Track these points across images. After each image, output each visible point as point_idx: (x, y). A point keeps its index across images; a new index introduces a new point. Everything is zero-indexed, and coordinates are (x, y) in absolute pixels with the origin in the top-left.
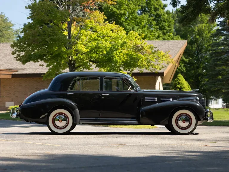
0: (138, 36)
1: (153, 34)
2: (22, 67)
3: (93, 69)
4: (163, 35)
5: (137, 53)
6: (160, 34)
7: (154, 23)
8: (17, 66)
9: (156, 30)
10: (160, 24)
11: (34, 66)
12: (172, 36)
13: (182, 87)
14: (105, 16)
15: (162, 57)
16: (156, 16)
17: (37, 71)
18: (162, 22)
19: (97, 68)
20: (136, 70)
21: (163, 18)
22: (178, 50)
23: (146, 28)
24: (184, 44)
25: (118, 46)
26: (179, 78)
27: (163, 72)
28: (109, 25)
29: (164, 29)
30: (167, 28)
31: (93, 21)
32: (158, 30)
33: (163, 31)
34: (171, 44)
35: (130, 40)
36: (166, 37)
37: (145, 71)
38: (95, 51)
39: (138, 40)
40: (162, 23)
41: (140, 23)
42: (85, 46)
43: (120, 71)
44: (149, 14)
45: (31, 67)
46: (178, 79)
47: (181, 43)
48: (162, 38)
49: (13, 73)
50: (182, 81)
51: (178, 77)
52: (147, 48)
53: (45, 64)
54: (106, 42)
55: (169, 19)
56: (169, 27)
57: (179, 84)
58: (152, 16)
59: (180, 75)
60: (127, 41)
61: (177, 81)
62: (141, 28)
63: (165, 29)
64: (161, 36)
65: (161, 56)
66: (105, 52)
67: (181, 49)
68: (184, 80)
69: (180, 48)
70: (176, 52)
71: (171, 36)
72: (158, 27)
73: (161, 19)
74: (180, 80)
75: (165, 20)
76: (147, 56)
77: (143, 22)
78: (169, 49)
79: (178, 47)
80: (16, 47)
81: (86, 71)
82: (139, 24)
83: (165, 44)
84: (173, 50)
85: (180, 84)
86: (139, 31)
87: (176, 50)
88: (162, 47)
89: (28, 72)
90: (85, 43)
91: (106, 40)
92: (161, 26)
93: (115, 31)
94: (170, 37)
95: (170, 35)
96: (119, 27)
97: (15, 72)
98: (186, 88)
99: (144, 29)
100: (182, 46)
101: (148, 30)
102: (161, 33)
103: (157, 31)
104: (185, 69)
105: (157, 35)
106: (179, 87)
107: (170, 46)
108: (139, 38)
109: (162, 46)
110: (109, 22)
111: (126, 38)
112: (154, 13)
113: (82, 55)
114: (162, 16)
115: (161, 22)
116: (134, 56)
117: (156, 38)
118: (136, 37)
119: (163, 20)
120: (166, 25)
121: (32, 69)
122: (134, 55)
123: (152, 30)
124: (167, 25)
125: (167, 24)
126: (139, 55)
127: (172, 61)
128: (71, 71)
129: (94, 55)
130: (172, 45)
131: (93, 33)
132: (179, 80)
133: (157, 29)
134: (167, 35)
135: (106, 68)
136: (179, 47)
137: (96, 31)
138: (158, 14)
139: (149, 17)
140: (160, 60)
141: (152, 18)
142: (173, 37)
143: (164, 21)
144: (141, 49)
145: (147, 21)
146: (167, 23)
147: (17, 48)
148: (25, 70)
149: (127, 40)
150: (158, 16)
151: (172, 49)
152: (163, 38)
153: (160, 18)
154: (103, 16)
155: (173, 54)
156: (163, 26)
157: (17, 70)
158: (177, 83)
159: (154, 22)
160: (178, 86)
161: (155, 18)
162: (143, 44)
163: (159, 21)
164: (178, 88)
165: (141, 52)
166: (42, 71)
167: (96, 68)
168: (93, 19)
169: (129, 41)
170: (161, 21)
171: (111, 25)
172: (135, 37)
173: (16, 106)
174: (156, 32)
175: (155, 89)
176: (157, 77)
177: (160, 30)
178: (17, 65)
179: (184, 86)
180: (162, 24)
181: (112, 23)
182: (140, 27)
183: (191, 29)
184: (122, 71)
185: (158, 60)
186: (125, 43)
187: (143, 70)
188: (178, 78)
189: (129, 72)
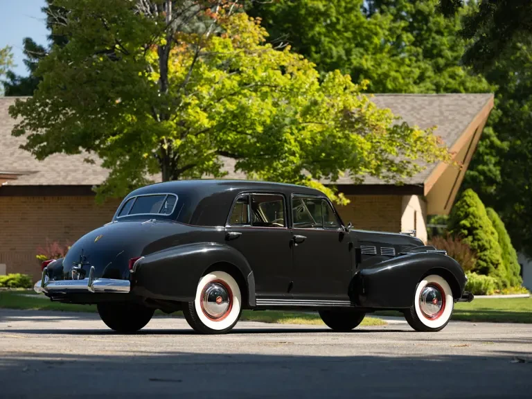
0: (350, 86)
1: (405, 72)
2: (27, 166)
3: (227, 173)
4: (435, 73)
5: (347, 132)
6: (426, 69)
7: (407, 37)
8: (15, 165)
9: (414, 59)
10: (428, 39)
11: (60, 165)
12: (461, 77)
13: (475, 225)
14: (263, 29)
15: (415, 142)
16: (413, 16)
17: (69, 178)
18: (434, 35)
19: (239, 171)
20: (345, 178)
21: (434, 23)
22: (466, 123)
23: (384, 54)
24: (484, 105)
25: (296, 113)
26: (468, 200)
27: (423, 184)
28: (273, 55)
29: (440, 55)
30: (447, 51)
31: (229, 41)
32: (421, 57)
33: (433, 61)
34: (448, 105)
35: (329, 96)
36: (444, 79)
37: (370, 180)
38: (232, 125)
39: (350, 97)
40: (433, 38)
41: (369, 38)
42: (205, 110)
43: (304, 181)
44: (393, 9)
45: (53, 165)
46: (464, 204)
47: (475, 103)
48: (431, 82)
49: (4, 184)
50: (474, 208)
51: (465, 198)
52: (373, 117)
53: (99, 161)
54: (263, 100)
55: (454, 26)
56: (452, 49)
57: (467, 216)
58: (402, 18)
59: (470, 192)
60: (319, 100)
61: (462, 209)
62: (370, 53)
63: (442, 57)
64: (429, 77)
65: (412, 140)
66: (260, 129)
67: (475, 119)
68: (481, 206)
69: (473, 116)
70: (461, 127)
71: (458, 75)
72: (420, 50)
73: (430, 25)
74: (469, 206)
75: (442, 30)
76: (374, 141)
77: (376, 34)
78: (442, 118)
79: (467, 113)
80: (22, 115)
81: (208, 178)
82: (366, 42)
83: (431, 103)
84: (454, 120)
85: (471, 216)
86: (366, 60)
87: (461, 122)
88: (422, 113)
89: (44, 182)
90: (205, 103)
91: (264, 96)
92: (429, 46)
93: (290, 70)
94: (455, 79)
95: (456, 74)
96: (302, 59)
97: (8, 181)
98: (487, 229)
99: (378, 56)
100: (479, 110)
101: (392, 58)
102: (430, 68)
103: (417, 61)
104: (498, 172)
105: (417, 72)
106: (468, 225)
107: (444, 108)
108: (352, 89)
109: (424, 110)
110: (275, 45)
111: (318, 90)
112: (409, 9)
113: (196, 135)
114: (431, 19)
115: (430, 35)
116: (338, 141)
117: (415, 83)
118: (345, 89)
119: (434, 28)
120: (444, 45)
121: (58, 173)
122: (340, 138)
123: (403, 59)
124: (446, 43)
125: (448, 41)
126: (354, 136)
127: (442, 153)
128: (165, 179)
129: (231, 136)
130: (451, 107)
131: (228, 75)
132: (466, 207)
133: (417, 55)
134: (446, 74)
135: (264, 170)
136: (470, 114)
137: (238, 70)
138: (419, 12)
139: (394, 21)
140: (408, 152)
141: (403, 24)
142: (463, 78)
143: (439, 33)
144: (357, 121)
145: (387, 33)
146: (449, 38)
147: (25, 117)
148: (38, 174)
149: (320, 96)
150: (420, 18)
151: (450, 117)
152: (435, 81)
153: (426, 24)
154: (258, 29)
155: (453, 133)
156: (434, 46)
157: (14, 176)
158: (462, 214)
159: (409, 35)
160: (463, 222)
161: (411, 23)
162: (364, 106)
163: (423, 32)
164: (464, 227)
165: (357, 130)
166: (84, 179)
167: (235, 171)
168: (230, 37)
169: (326, 98)
170: (429, 30)
171: (280, 55)
172: (344, 86)
173: (11, 276)
174: (414, 64)
175: (400, 231)
176: (405, 197)
177: (425, 57)
178: (16, 162)
179: (480, 222)
180: (431, 40)
181: (281, 49)
182: (367, 50)
183: (518, 54)
184: (306, 179)
185: (403, 151)
186: (315, 103)
187: (363, 177)
188: (465, 201)
189: (327, 182)
